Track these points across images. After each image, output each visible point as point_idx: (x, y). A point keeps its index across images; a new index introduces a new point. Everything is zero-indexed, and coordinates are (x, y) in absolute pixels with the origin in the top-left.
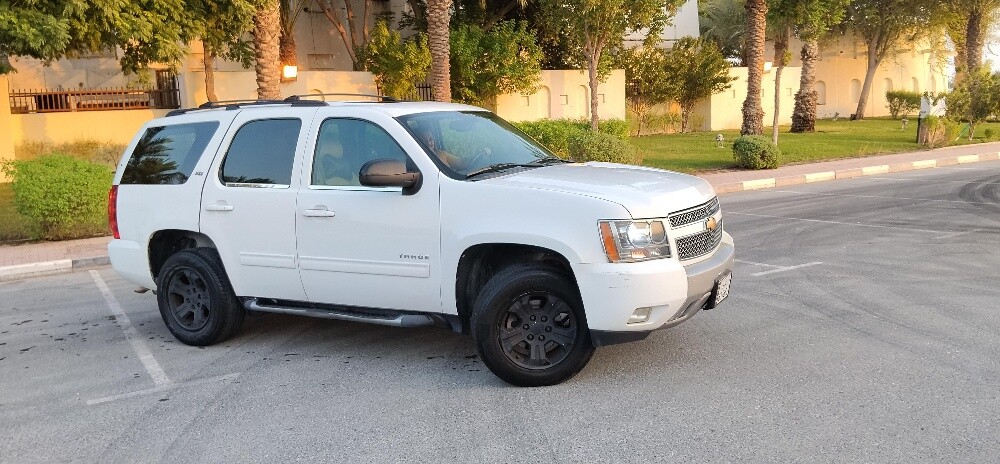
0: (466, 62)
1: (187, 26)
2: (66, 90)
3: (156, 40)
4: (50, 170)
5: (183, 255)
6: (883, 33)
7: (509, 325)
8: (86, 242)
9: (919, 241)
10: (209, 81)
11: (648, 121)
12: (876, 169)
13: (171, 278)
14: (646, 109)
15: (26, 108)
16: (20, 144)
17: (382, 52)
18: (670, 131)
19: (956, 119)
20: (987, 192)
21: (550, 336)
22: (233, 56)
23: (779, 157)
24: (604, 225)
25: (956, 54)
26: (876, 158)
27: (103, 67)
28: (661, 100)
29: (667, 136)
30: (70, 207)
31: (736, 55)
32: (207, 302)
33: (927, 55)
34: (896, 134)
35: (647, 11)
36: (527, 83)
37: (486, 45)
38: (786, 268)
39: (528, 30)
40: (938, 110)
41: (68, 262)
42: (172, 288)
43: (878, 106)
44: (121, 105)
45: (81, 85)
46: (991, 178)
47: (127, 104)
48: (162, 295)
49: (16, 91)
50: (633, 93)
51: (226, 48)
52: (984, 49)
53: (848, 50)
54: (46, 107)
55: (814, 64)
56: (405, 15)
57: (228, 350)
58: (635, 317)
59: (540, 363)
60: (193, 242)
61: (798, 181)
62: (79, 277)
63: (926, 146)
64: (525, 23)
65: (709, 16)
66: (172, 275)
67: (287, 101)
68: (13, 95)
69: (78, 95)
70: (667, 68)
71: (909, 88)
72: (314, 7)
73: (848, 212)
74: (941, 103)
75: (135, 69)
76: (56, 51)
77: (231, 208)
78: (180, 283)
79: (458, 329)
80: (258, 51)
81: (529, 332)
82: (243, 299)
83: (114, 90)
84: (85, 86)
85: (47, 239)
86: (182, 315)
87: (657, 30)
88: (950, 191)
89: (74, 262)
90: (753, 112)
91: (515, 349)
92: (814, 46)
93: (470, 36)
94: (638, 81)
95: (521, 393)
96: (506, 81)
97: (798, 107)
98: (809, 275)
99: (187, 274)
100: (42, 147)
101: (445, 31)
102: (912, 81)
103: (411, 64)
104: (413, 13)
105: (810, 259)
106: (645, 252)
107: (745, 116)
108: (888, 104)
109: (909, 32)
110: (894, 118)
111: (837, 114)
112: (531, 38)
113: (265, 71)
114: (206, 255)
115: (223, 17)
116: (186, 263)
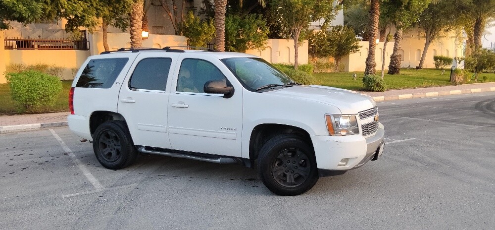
0: (232, 33)
1: (99, 9)
2: (33, 39)
3: (84, 16)
4: (30, 79)
5: (108, 124)
6: (433, 27)
7: (276, 165)
8: (46, 115)
9: (461, 130)
10: (105, 37)
11: (319, 66)
12: (432, 93)
13: (101, 135)
14: (317, 60)
15: (12, 47)
16: (8, 64)
17: (191, 26)
18: (329, 71)
19: (470, 71)
20: (489, 107)
21: (296, 171)
22: (117, 25)
23: (386, 86)
24: (328, 116)
25: (467, 39)
26: (431, 88)
27: (51, 28)
28: (325, 56)
29: (327, 73)
30: (39, 97)
31: (360, 35)
32: (119, 148)
33: (454, 39)
34: (439, 77)
35: (324, 12)
36: (261, 45)
37: (242, 25)
38: (399, 141)
39: (262, 19)
40: (461, 66)
41: (39, 125)
42: (101, 140)
43: (429, 63)
44: (60, 47)
45: (39, 36)
46: (489, 100)
47: (63, 47)
48: (96, 143)
49: (8, 38)
50: (312, 52)
51: (113, 21)
52: (482, 37)
53: (415, 35)
54: (22, 47)
55: (400, 41)
56: (202, 9)
57: (129, 172)
58: (340, 163)
59: (292, 184)
60: (112, 117)
61: (394, 98)
62: (44, 132)
63: (454, 83)
64: (261, 16)
65: (348, 16)
66: (102, 134)
67: (164, 49)
68: (6, 40)
69: (39, 41)
70: (329, 40)
71: (445, 55)
72: (158, 3)
73: (423, 114)
74: (463, 62)
75: (72, 30)
76: (35, 19)
77: (134, 101)
78: (105, 138)
79: (249, 166)
80: (132, 23)
81: (286, 169)
82: (138, 147)
83: (57, 39)
84: (41, 37)
85: (26, 113)
86: (106, 153)
87: (328, 21)
88: (470, 106)
89: (41, 125)
90: (371, 63)
91: (279, 177)
92: (401, 32)
93: (234, 21)
94: (314, 46)
95: (281, 199)
96: (251, 43)
97: (392, 62)
98: (411, 145)
99: (109, 133)
100: (20, 66)
101: (223, 17)
102: (446, 51)
103: (205, 33)
104: (205, 8)
105: (410, 137)
106: (347, 131)
107: (367, 65)
108: (434, 62)
109: (446, 27)
110: (437, 69)
111: (410, 66)
112: (263, 23)
113: (135, 33)
114: (120, 124)
115: (117, 6)
116: (109, 128)
